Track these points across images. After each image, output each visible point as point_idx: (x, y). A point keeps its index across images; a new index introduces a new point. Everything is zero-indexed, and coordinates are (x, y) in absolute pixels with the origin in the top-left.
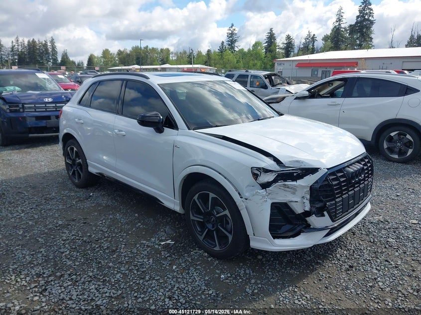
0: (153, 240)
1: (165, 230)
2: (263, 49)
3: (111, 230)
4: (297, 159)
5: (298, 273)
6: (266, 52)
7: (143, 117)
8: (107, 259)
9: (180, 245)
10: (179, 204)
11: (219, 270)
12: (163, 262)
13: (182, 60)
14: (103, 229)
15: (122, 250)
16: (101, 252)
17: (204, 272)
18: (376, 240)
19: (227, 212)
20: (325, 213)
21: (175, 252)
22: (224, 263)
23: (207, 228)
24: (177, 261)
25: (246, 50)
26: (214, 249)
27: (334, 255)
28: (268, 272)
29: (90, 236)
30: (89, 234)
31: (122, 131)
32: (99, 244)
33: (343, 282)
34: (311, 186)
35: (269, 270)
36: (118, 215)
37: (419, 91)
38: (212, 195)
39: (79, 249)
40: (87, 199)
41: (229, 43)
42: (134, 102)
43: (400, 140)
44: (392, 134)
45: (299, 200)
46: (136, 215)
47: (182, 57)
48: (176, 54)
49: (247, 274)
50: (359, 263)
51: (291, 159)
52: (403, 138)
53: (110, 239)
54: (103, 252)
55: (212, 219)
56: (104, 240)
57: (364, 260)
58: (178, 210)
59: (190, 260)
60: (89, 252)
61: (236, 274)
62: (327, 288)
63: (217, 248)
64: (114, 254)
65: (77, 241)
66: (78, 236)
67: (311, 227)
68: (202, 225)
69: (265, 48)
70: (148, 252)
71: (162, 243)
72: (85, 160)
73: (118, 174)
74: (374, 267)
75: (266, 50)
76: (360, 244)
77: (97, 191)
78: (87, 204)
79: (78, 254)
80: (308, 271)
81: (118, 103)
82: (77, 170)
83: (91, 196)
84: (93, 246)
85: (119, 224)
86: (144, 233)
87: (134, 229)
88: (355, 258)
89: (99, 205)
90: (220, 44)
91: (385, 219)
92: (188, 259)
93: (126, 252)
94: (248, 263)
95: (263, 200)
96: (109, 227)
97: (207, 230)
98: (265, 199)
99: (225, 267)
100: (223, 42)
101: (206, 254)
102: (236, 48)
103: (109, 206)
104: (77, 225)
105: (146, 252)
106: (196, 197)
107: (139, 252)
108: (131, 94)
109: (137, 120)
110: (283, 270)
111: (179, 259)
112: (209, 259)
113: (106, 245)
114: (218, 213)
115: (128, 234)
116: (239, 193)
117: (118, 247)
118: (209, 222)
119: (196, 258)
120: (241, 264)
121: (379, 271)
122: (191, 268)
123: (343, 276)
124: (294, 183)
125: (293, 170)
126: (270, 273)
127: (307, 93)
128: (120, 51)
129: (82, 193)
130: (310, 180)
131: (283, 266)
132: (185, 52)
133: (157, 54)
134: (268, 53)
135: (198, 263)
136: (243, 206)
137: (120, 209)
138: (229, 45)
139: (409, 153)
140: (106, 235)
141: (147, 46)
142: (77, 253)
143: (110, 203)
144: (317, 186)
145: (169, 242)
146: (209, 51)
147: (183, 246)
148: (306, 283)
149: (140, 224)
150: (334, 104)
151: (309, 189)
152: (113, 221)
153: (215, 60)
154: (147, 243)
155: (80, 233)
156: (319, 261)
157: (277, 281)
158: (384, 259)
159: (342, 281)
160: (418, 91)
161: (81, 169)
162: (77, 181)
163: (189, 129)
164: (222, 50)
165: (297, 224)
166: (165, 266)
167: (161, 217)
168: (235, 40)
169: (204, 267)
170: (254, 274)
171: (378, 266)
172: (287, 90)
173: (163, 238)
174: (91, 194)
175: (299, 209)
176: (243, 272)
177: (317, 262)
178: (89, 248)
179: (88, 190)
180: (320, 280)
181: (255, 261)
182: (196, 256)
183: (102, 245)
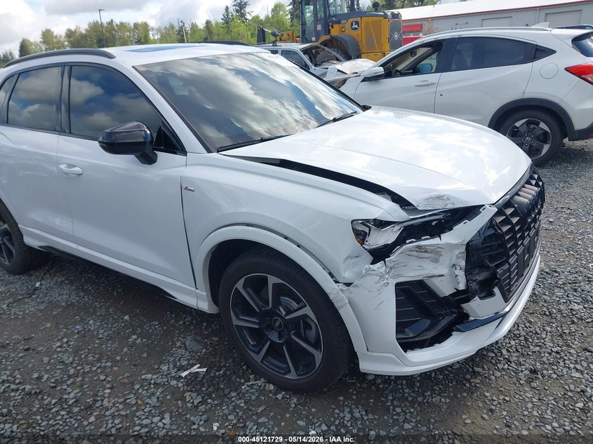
0: (165, 368)
1: (184, 344)
2: (287, 15)
3: (80, 359)
4: (437, 194)
5: (448, 401)
6: (292, 19)
7: (110, 134)
8: (76, 429)
9: (217, 373)
10: (206, 298)
11: (302, 419)
12: (192, 418)
13: (168, 38)
14: (65, 357)
15: (106, 403)
16: (62, 413)
17: (276, 429)
18: (554, 311)
19: (308, 311)
20: (496, 290)
21: (211, 389)
22: (308, 400)
23: (269, 339)
24: (219, 412)
25: (262, 17)
26: (287, 376)
27: (496, 351)
28: (395, 407)
29: (39, 378)
30: (36, 375)
31: (75, 166)
32: (58, 396)
33: (532, 408)
34: (468, 243)
35: (395, 403)
36: (91, 322)
37: (555, 52)
38: (272, 280)
39: (17, 414)
40: (30, 295)
41: (237, 8)
42: (91, 105)
43: (530, 132)
44: (518, 124)
45: (445, 271)
46: (126, 317)
47: (169, 35)
48: (159, 30)
49: (357, 419)
50: (544, 363)
51: (426, 196)
52: (534, 128)
53: (80, 379)
54: (68, 413)
55: (277, 324)
56: (69, 382)
57: (550, 354)
58: (207, 309)
59: (243, 405)
60: (38, 418)
61: (337, 423)
62: (509, 427)
63: (292, 376)
64: (91, 414)
65: (12, 394)
66: (14, 382)
67: (471, 318)
68: (258, 335)
69: (290, 12)
70: (158, 398)
71: (184, 374)
72: (14, 224)
73: (81, 248)
74: (572, 366)
75: (291, 15)
76: (530, 322)
77: (48, 276)
78: (31, 306)
79: (15, 427)
80: (465, 394)
81: (59, 109)
82: (4, 244)
83: (36, 289)
84: (45, 402)
85: (94, 343)
86: (145, 355)
87: (125, 350)
88: (533, 352)
89: (52, 305)
90: (223, 11)
91: (549, 266)
92: (238, 402)
93: (114, 404)
94: (352, 394)
95: (382, 283)
96: (76, 352)
97: (269, 343)
98: (385, 281)
99: (313, 410)
100: (227, 7)
101: (272, 387)
102: (247, 14)
103: (72, 304)
104: (12, 355)
105: (154, 399)
106: (240, 285)
107: (140, 402)
108: (83, 91)
109: (99, 142)
110: (420, 399)
111: (221, 405)
112: (279, 396)
113: (72, 395)
114: (289, 312)
115: (115, 363)
116: (331, 275)
117: (97, 395)
118: (270, 327)
119: (253, 398)
120: (341, 398)
121: (582, 372)
122: (249, 424)
123: (529, 396)
124: (436, 241)
125: (430, 216)
126: (398, 410)
127: (381, 69)
128: (69, 30)
129: (19, 284)
130: (465, 231)
131: (416, 390)
132: (172, 27)
133: (129, 31)
134: (295, 20)
135: (261, 409)
136: (343, 300)
137: (95, 308)
138: (237, 11)
139: (544, 152)
140: (72, 372)
141: (112, 21)
142: (13, 424)
143: (74, 299)
144: (479, 241)
145: (195, 369)
146: (208, 23)
147: (225, 374)
148: (468, 421)
149: (134, 337)
150: (426, 83)
151: (463, 249)
152: (84, 336)
153: (218, 35)
154: (155, 377)
155: (18, 376)
156: (476, 369)
157: (416, 425)
158: (580, 347)
159: (530, 405)
160: (553, 52)
161: (10, 240)
162: (7, 263)
163: (209, 151)
164: (227, 20)
165: (441, 315)
166: (195, 427)
167: (174, 316)
168: (245, 3)
169: (273, 418)
170: (370, 416)
171: (576, 362)
172: (339, 71)
173: (184, 363)
174: (38, 285)
175: (445, 288)
176: (348, 416)
177: (474, 371)
178: (39, 408)
179: (31, 275)
180: (492, 411)
181: (364, 385)
182: (253, 393)
183: (65, 396)
